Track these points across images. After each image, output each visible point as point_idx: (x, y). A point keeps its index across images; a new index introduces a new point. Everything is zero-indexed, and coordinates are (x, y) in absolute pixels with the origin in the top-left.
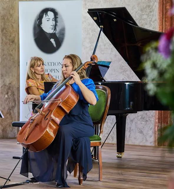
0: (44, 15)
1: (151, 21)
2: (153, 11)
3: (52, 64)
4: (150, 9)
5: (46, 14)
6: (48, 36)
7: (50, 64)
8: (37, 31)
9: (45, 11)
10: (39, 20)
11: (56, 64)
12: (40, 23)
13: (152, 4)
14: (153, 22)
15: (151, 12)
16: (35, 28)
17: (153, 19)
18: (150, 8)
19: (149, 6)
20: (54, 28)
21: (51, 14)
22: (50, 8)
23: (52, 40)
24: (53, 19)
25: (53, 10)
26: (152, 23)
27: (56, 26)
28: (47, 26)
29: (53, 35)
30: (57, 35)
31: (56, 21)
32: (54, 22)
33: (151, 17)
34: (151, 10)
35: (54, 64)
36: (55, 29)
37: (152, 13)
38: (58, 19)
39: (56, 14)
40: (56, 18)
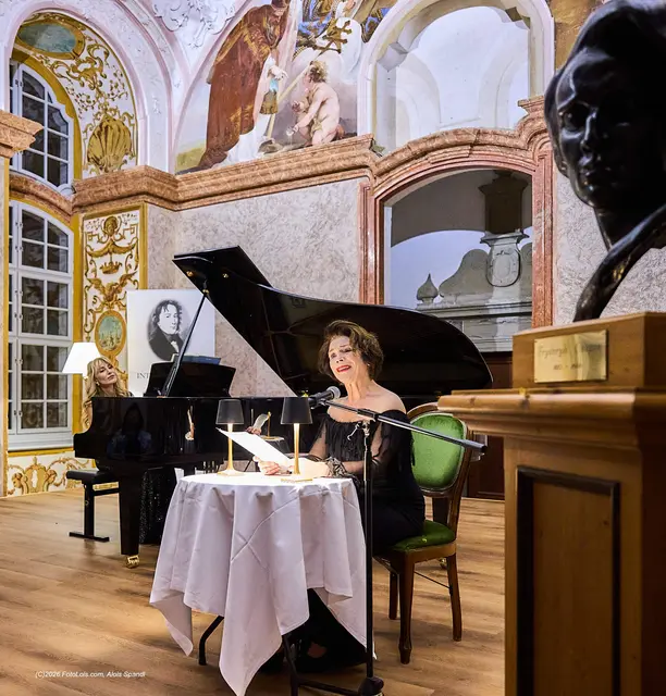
0: (163, 310)
5: (165, 308)
6: (168, 338)
8: (153, 330)
9: (164, 304)
10: (155, 317)
12: (158, 320)
13: (349, 292)
16: (149, 327)
20: (176, 327)
21: (172, 309)
22: (171, 301)
23: (174, 344)
24: (176, 315)
25: (174, 303)
28: (167, 325)
29: (175, 337)
31: (179, 318)
32: (176, 320)
36: (178, 329)
39: (178, 308)
40: (178, 314)
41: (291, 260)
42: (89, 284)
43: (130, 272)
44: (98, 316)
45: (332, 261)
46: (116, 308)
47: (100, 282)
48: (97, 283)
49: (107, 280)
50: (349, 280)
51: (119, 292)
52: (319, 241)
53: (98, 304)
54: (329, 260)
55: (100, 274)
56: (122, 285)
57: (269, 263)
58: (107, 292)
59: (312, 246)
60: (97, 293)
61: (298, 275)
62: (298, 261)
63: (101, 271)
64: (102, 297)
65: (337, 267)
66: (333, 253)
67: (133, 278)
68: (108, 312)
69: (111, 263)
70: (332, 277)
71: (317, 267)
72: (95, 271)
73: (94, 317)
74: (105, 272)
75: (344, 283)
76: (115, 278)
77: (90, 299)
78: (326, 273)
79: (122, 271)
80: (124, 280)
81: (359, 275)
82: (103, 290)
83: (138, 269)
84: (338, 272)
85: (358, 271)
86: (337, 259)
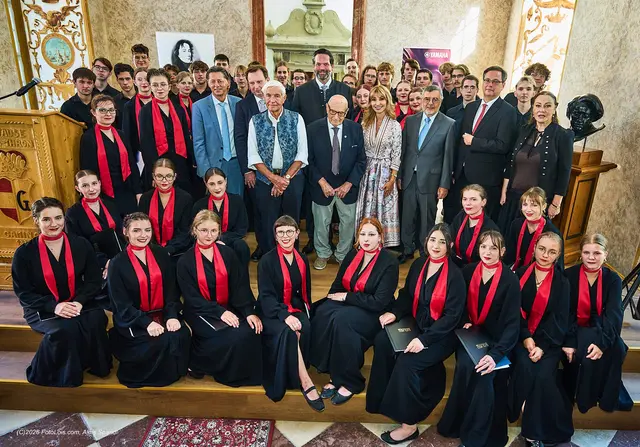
0: (181, 46)
10: (176, 51)
16: (172, 57)
24: (189, 51)
25: (188, 42)
27: (192, 56)
41: (203, 11)
42: (28, 9)
43: (72, 5)
44: (43, 37)
45: (233, 17)
46: (61, 32)
47: (40, 8)
48: (37, 9)
49: (48, 8)
50: (245, 31)
51: (63, 20)
53: (41, 27)
54: (231, 16)
56: (65, 14)
57: (185, 11)
58: (49, 18)
59: (218, 4)
60: (39, 17)
61: (208, 23)
62: (208, 13)
64: (44, 22)
65: (236, 21)
66: (233, 12)
68: (53, 35)
70: (233, 28)
71: (222, 18)
73: (39, 38)
77: (31, 22)
78: (230, 24)
80: (67, 10)
81: (252, 29)
82: (45, 15)
83: (80, 4)
84: (237, 25)
85: (251, 26)
86: (236, 16)
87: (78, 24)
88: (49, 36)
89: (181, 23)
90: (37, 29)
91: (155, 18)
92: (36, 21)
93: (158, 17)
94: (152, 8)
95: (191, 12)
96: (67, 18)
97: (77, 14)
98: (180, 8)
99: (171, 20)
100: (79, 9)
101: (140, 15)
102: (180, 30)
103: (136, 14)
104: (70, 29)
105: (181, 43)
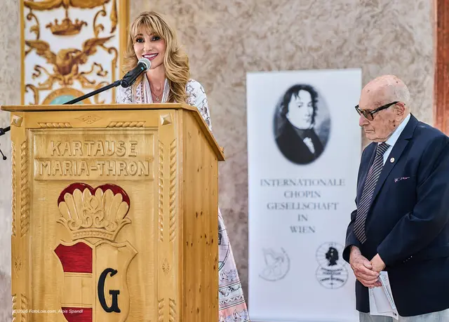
0: (293, 97)
1: (420, 107)
2: (424, 90)
3: (308, 183)
4: (419, 87)
5: (297, 94)
6: (300, 134)
7: (303, 183)
10: (283, 107)
11: (316, 182)
12: (286, 110)
13: (421, 78)
14: (424, 109)
15: (419, 92)
17: (424, 105)
18: (419, 84)
19: (416, 82)
20: (311, 120)
21: (305, 96)
22: (304, 85)
23: (308, 142)
24: (310, 104)
25: (309, 89)
26: (421, 111)
27: (314, 115)
30: (317, 133)
31: (315, 108)
32: (311, 110)
33: (420, 101)
34: (420, 89)
35: (312, 183)
36: (313, 121)
37: (422, 94)
38: (318, 105)
39: (314, 94)
40: (314, 102)
41: (336, 33)
42: (27, 49)
43: (102, 35)
44: (44, 96)
45: (396, 38)
46: (77, 85)
47: (46, 46)
48: (42, 48)
49: (59, 45)
50: (420, 64)
51: (82, 62)
52: (378, 10)
53: (44, 78)
54: (392, 36)
55: (46, 36)
56: (88, 52)
57: (303, 35)
58: (59, 61)
59: (367, 17)
60: (41, 61)
61: (347, 53)
62: (347, 35)
63: (49, 31)
64: (50, 69)
65: (403, 45)
66: (398, 28)
67: (108, 45)
68: (62, 91)
69: (67, 20)
70: (397, 58)
71: (375, 43)
72: (36, 30)
73: (36, 97)
74: (56, 33)
75: (413, 67)
76: (75, 42)
79: (87, 34)
80: (90, 46)
81: (434, 59)
82: (52, 58)
83: (117, 32)
84: (405, 52)
85: (435, 53)
86: (402, 37)
87: (107, 67)
88: (54, 93)
89: (291, 57)
90: (35, 83)
91: (243, 53)
92: (37, 68)
93: (249, 51)
94: (240, 34)
95: (315, 37)
96: (91, 59)
97: (110, 50)
98: (292, 31)
99: (273, 54)
100: (115, 43)
101: (215, 49)
102: (291, 69)
103: (208, 48)
104: (91, 77)
105: (295, 90)
